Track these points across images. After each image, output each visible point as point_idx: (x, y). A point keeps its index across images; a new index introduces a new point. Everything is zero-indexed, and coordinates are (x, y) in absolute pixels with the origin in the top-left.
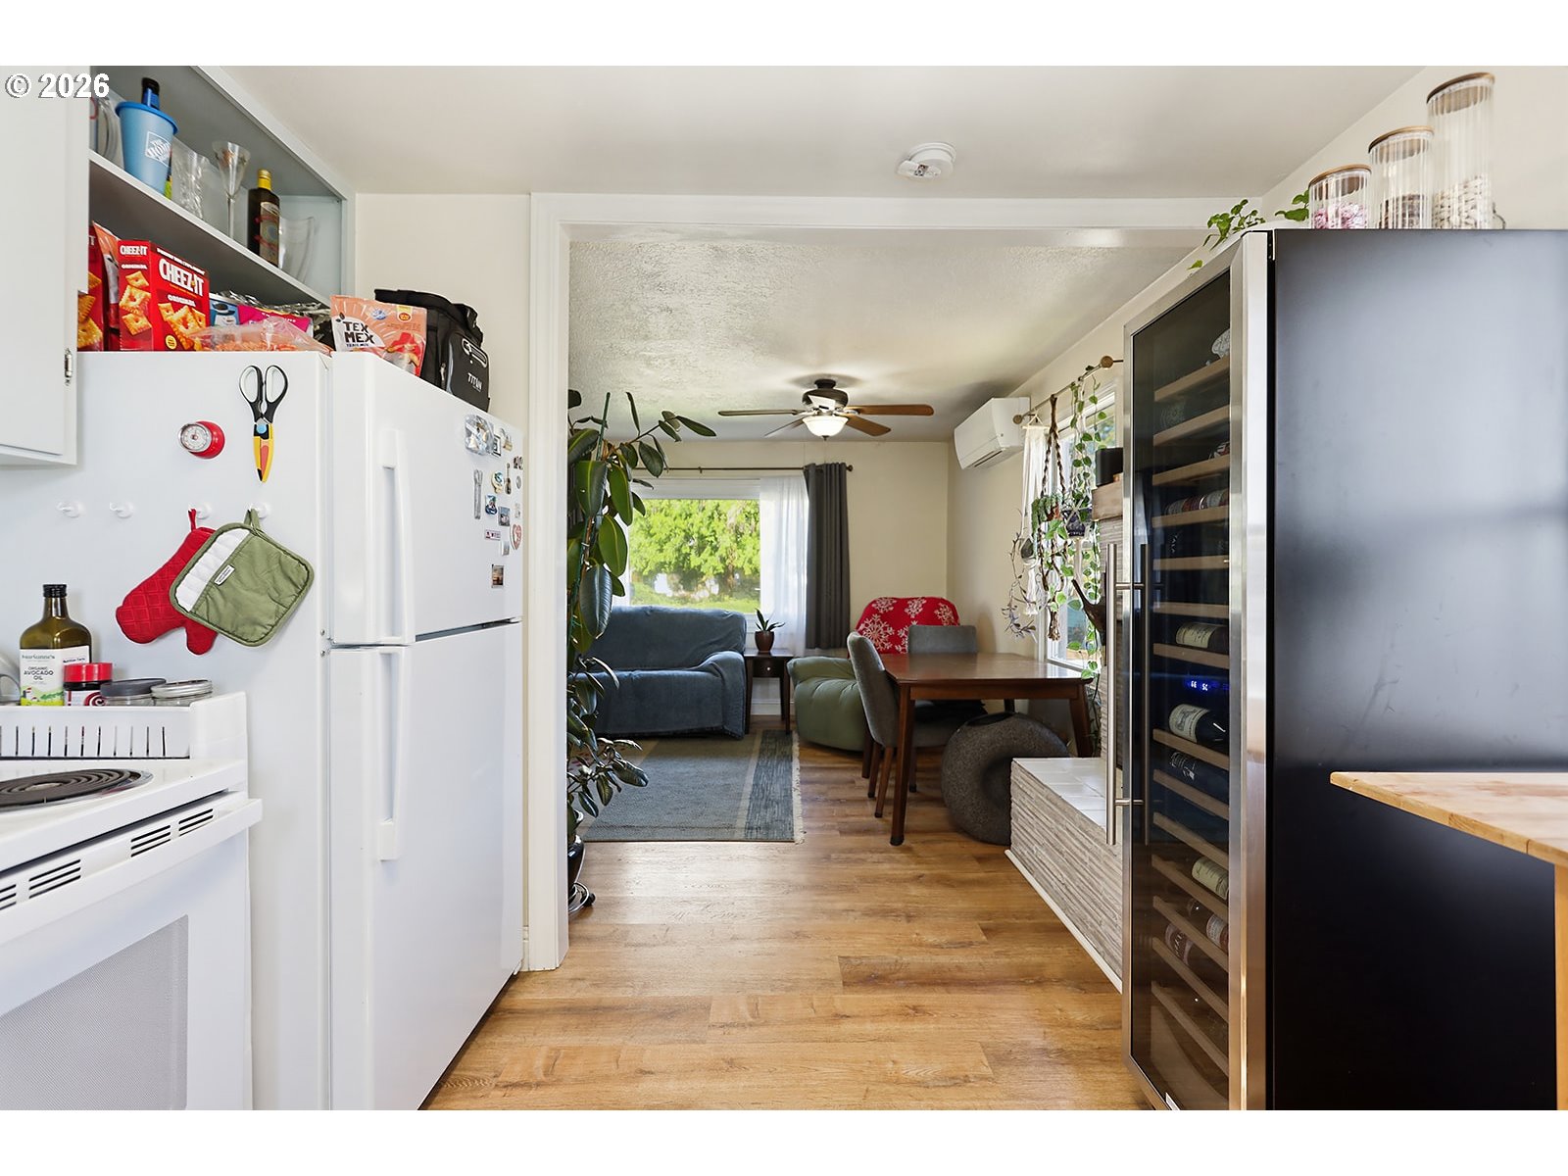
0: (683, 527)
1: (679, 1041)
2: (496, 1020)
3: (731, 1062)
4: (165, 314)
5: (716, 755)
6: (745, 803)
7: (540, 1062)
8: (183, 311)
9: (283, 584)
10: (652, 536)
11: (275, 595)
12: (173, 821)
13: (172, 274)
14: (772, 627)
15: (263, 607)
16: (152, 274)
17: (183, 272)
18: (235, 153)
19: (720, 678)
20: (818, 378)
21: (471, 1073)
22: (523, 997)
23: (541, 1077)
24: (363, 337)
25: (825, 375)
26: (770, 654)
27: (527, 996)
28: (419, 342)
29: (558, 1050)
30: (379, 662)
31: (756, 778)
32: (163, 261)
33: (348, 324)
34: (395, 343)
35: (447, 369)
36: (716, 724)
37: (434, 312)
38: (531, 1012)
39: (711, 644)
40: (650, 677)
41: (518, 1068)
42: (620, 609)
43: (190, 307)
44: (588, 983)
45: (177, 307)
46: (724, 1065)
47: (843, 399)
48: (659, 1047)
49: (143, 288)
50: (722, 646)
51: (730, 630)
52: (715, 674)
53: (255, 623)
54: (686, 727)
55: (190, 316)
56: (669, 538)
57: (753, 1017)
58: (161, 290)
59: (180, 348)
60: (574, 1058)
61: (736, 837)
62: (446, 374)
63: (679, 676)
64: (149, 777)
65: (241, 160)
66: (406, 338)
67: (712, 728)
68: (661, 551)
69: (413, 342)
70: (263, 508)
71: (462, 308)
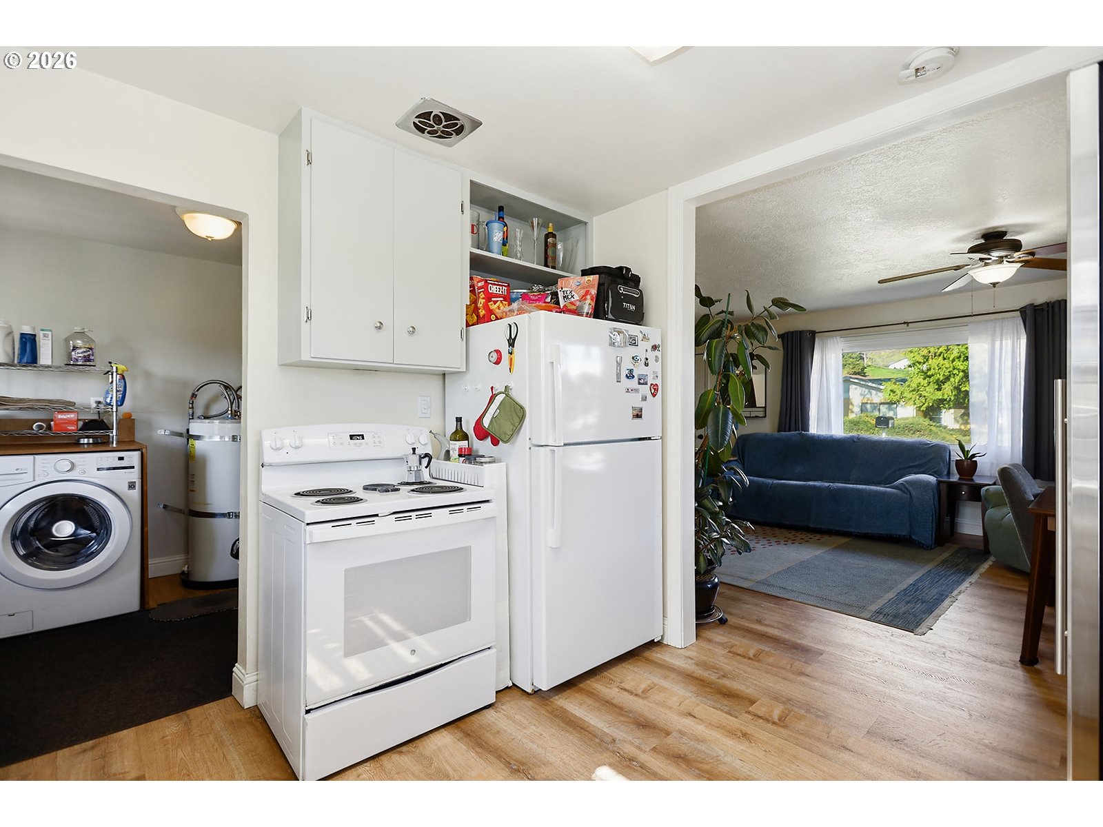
0: (962, 368)
1: (722, 710)
2: (637, 659)
3: (744, 735)
4: (490, 306)
5: (894, 557)
6: (891, 595)
7: (643, 686)
8: (497, 304)
9: (515, 417)
10: (930, 377)
11: (512, 422)
12: (465, 508)
13: (494, 289)
14: (973, 456)
15: (508, 428)
16: (486, 292)
17: (498, 287)
18: (535, 221)
19: (908, 496)
20: (983, 232)
21: (611, 676)
22: (656, 655)
23: (639, 692)
24: (570, 297)
25: (989, 228)
26: (972, 480)
27: (659, 656)
28: (593, 293)
29: (655, 685)
30: (549, 453)
31: (920, 579)
32: (490, 285)
33: (563, 292)
34: (583, 296)
35: (608, 304)
36: (904, 532)
37: (603, 276)
38: (656, 663)
39: (910, 467)
40: (845, 489)
41: (632, 684)
42: (832, 436)
43: (501, 301)
44: (694, 661)
45: (495, 302)
46: (740, 734)
47: (1016, 246)
48: (708, 707)
49: (483, 298)
50: (922, 470)
51: (930, 457)
52: (904, 492)
53: (505, 434)
54: (876, 532)
55: (501, 304)
56: (948, 379)
57: (779, 720)
58: (489, 297)
59: (497, 319)
60: (660, 692)
61: (862, 615)
62: (608, 307)
63: (871, 490)
64: (466, 490)
65: (538, 223)
66: (587, 293)
67: (900, 536)
68: (939, 389)
69: (591, 294)
70: (512, 385)
71: (621, 268)
